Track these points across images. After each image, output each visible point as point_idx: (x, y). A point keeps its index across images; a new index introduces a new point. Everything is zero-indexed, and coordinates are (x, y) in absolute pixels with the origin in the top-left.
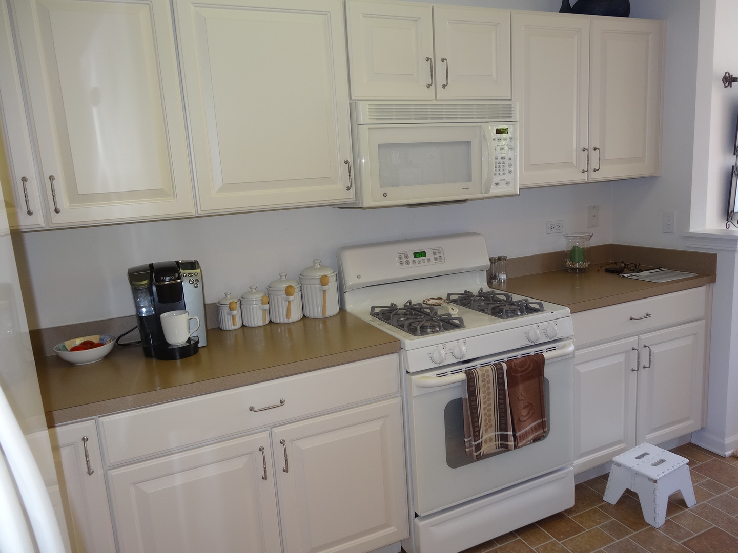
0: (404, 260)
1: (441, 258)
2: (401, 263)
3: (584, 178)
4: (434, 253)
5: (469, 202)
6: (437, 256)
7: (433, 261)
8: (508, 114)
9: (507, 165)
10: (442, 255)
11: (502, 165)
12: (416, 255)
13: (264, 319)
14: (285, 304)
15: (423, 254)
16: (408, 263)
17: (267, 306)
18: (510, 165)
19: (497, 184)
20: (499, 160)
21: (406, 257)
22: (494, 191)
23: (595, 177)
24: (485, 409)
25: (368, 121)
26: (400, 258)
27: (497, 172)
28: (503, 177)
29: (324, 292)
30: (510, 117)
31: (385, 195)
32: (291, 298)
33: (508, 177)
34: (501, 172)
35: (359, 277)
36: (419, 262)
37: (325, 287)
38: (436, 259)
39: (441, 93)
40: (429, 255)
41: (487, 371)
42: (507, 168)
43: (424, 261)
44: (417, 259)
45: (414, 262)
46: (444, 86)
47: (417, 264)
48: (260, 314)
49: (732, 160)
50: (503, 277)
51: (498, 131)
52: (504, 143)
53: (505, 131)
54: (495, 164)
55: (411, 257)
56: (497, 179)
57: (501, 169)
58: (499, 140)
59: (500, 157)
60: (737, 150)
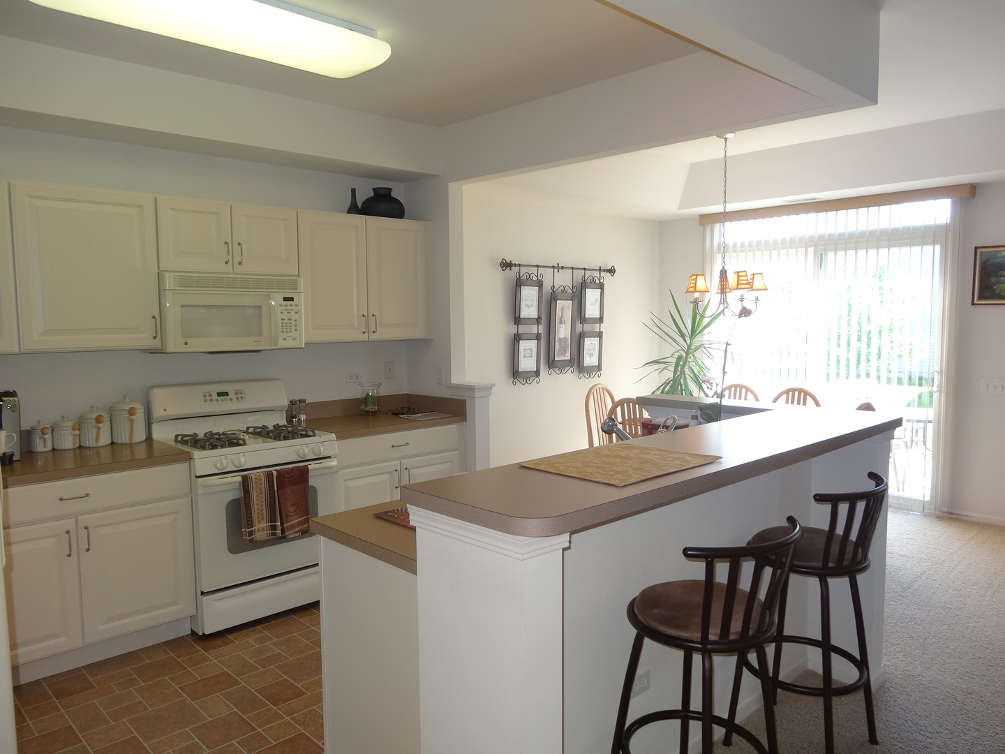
0: (208, 398)
1: (242, 398)
2: (206, 401)
3: (365, 337)
4: (237, 394)
5: (261, 352)
6: (239, 396)
7: (235, 400)
8: (294, 286)
9: (293, 325)
10: (243, 396)
11: (288, 325)
12: (219, 394)
13: (74, 444)
14: (95, 431)
15: (227, 394)
16: (211, 400)
17: (77, 432)
18: (296, 325)
19: (284, 339)
20: (286, 321)
21: (210, 396)
22: (282, 344)
23: (373, 337)
24: (258, 505)
25: (173, 288)
26: (205, 396)
27: (285, 330)
28: (290, 334)
29: (132, 421)
30: (296, 289)
31: (186, 343)
32: (101, 425)
33: (294, 334)
34: (289, 330)
35: (165, 410)
36: (222, 400)
37: (133, 417)
38: (237, 398)
39: (238, 268)
40: (232, 394)
41: (260, 476)
42: (293, 327)
43: (226, 400)
44: (220, 398)
45: (217, 400)
46: (240, 263)
47: (220, 402)
48: (71, 437)
49: (514, 329)
50: (303, 417)
51: (285, 299)
52: (291, 308)
53: (292, 299)
54: (282, 323)
55: (215, 396)
56: (284, 335)
57: (288, 327)
58: (286, 305)
59: (286, 318)
60: (518, 320)
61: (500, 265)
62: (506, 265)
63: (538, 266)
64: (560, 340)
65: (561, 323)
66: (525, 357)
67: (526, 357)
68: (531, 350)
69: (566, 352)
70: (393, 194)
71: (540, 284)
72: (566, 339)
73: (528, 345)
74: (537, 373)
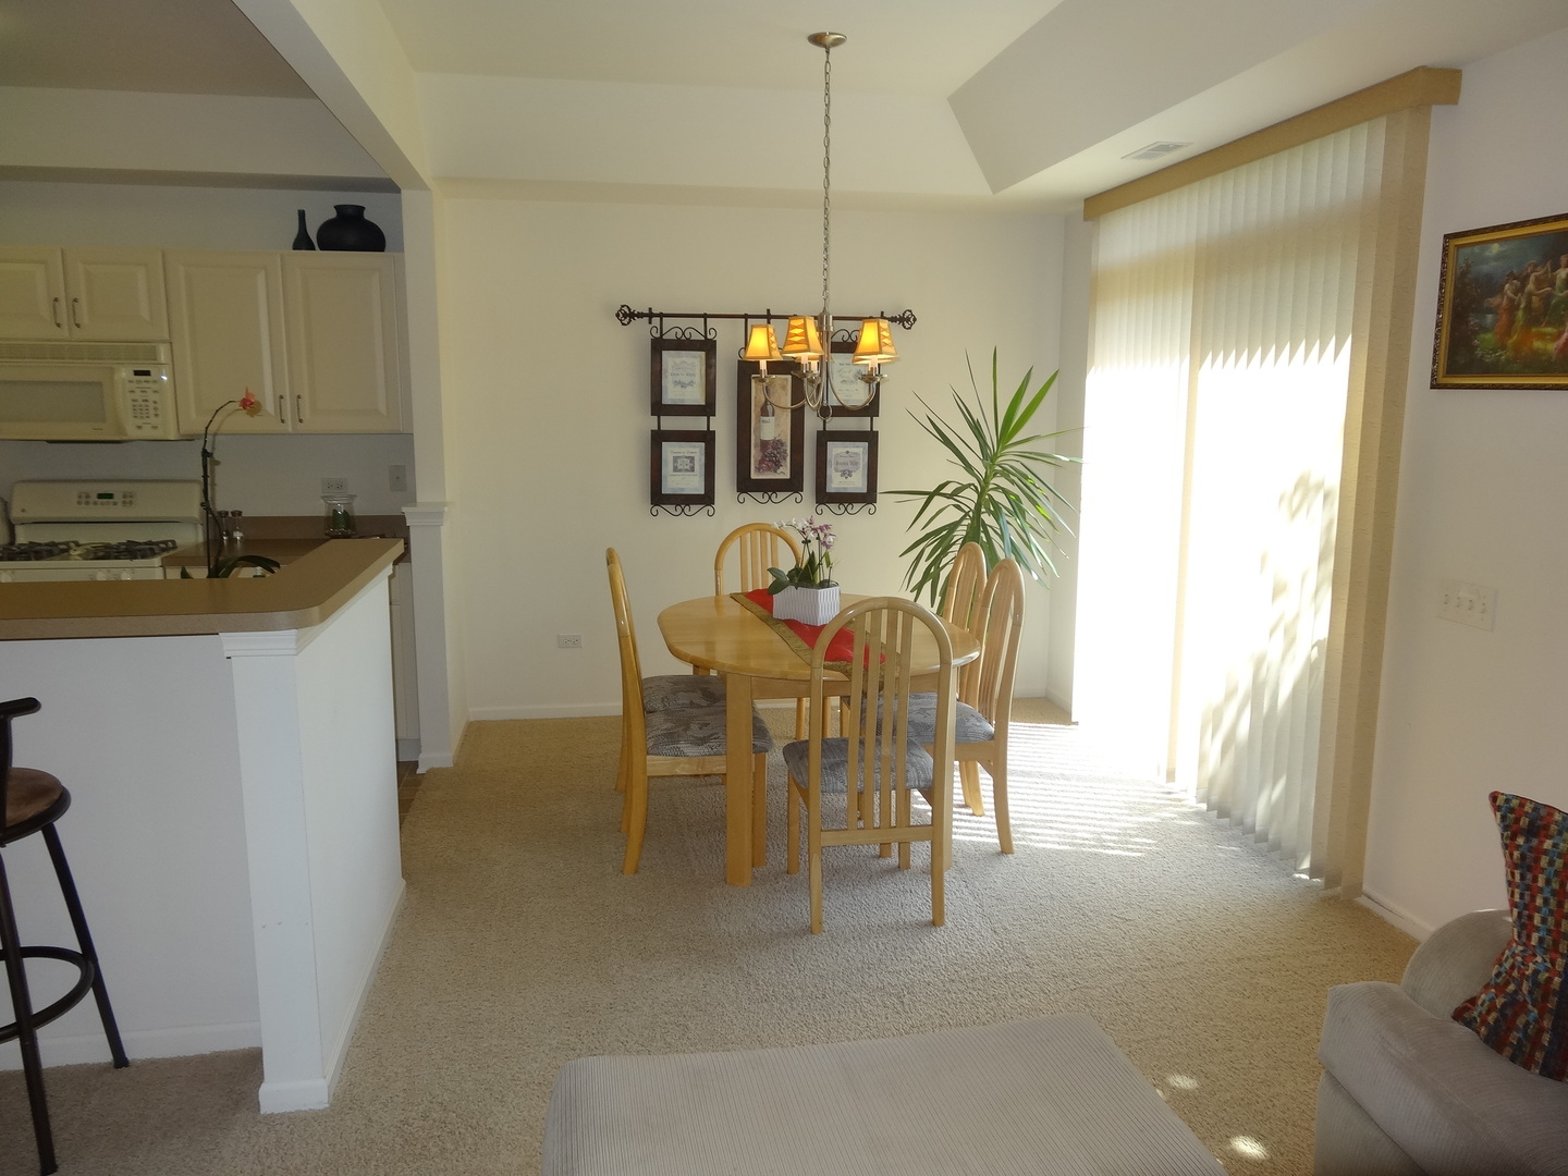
0: (84, 500)
1: (131, 503)
2: (79, 503)
3: (284, 428)
4: (124, 496)
6: (128, 500)
7: (120, 504)
8: (152, 355)
9: (151, 408)
10: (133, 500)
11: (144, 408)
12: (101, 496)
15: (110, 496)
16: (87, 503)
18: (155, 409)
19: (139, 427)
20: (140, 402)
21: (88, 497)
22: (136, 434)
26: (80, 497)
27: (139, 415)
28: (147, 420)
30: (155, 359)
33: (153, 420)
34: (145, 415)
35: (24, 511)
36: (102, 504)
38: (124, 503)
39: (78, 333)
40: (118, 498)
42: (152, 412)
43: (108, 503)
44: (100, 500)
45: (95, 503)
46: (79, 326)
47: (100, 506)
49: (652, 423)
50: (238, 535)
51: (137, 373)
52: (146, 385)
53: (147, 373)
54: (134, 406)
55: (94, 498)
56: (139, 422)
57: (144, 412)
58: (139, 382)
59: (140, 399)
60: (659, 408)
61: (618, 315)
62: (627, 315)
63: (705, 316)
64: (764, 445)
65: (764, 412)
66: (676, 469)
67: (680, 471)
68: (692, 459)
69: (777, 464)
70: (367, 216)
71: (708, 347)
72: (778, 444)
73: (682, 450)
74: (707, 498)
